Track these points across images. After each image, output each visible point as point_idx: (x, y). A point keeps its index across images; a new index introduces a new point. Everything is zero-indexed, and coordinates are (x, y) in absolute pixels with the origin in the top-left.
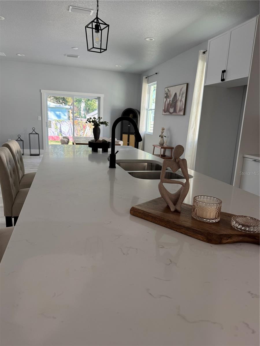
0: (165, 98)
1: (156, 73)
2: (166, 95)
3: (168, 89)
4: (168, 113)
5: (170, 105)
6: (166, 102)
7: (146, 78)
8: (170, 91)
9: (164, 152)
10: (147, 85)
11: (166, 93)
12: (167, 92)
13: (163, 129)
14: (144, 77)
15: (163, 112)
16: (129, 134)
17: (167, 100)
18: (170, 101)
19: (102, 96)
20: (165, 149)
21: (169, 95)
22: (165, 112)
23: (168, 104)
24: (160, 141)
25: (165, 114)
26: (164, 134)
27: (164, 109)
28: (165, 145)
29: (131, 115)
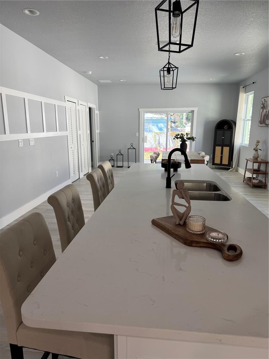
0: (261, 109)
1: (254, 83)
2: (262, 106)
3: (265, 99)
4: (264, 125)
5: (266, 116)
6: (262, 113)
7: (244, 87)
8: (266, 102)
9: (259, 167)
10: (245, 94)
11: (263, 104)
12: (264, 102)
13: (258, 142)
14: (241, 87)
15: (259, 124)
16: (223, 146)
17: (263, 110)
18: (266, 112)
19: (196, 109)
20: (260, 163)
21: (265, 106)
22: (261, 123)
23: (264, 115)
24: (254, 155)
25: (261, 125)
26: (259, 147)
27: (260, 120)
28: (259, 160)
29: (226, 127)
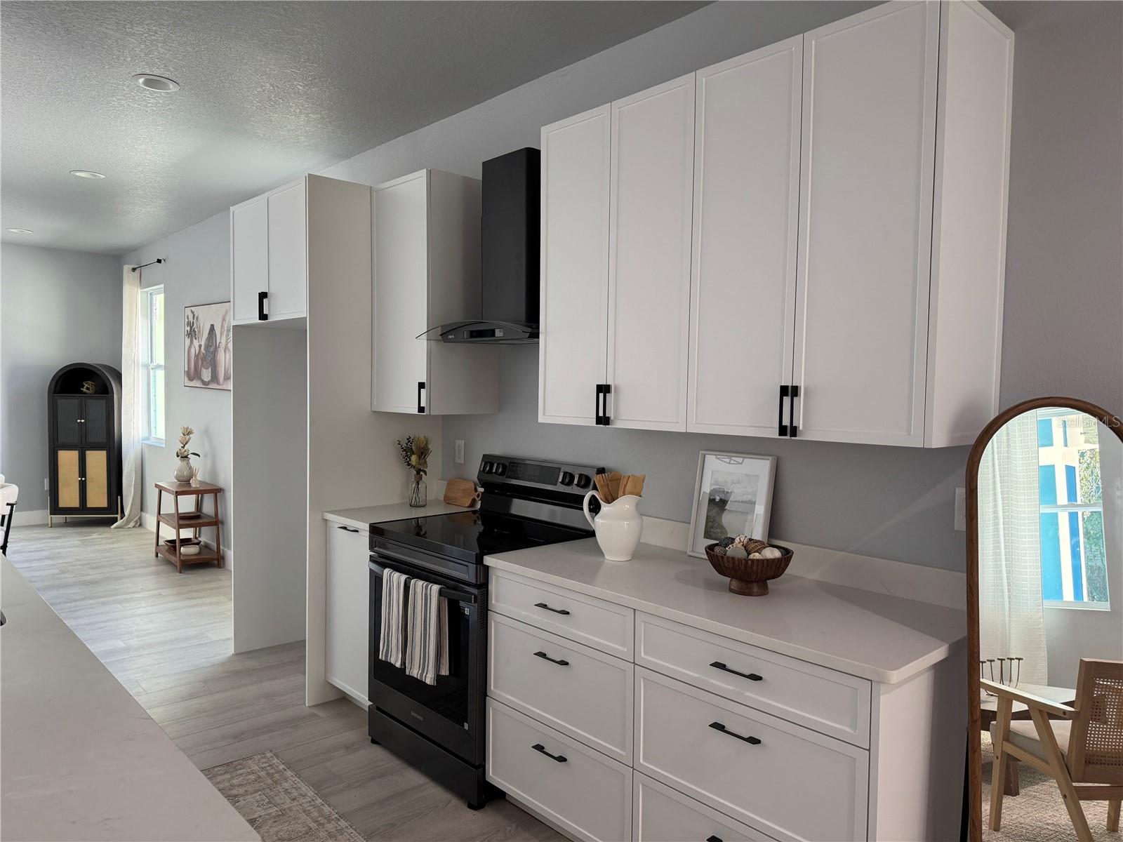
0: (186, 337)
1: (159, 261)
2: (189, 329)
3: (193, 312)
4: (197, 383)
5: (202, 360)
6: (190, 348)
7: (134, 270)
8: (197, 318)
9: (199, 505)
10: (139, 291)
11: (189, 324)
12: (191, 319)
13: (188, 433)
14: (127, 268)
15: (186, 379)
16: (83, 448)
17: (192, 342)
18: (200, 346)
20: (200, 493)
21: (196, 330)
22: (191, 379)
23: (197, 356)
24: (180, 470)
25: (192, 384)
26: (190, 448)
27: (186, 369)
28: (194, 484)
29: (87, 387)
